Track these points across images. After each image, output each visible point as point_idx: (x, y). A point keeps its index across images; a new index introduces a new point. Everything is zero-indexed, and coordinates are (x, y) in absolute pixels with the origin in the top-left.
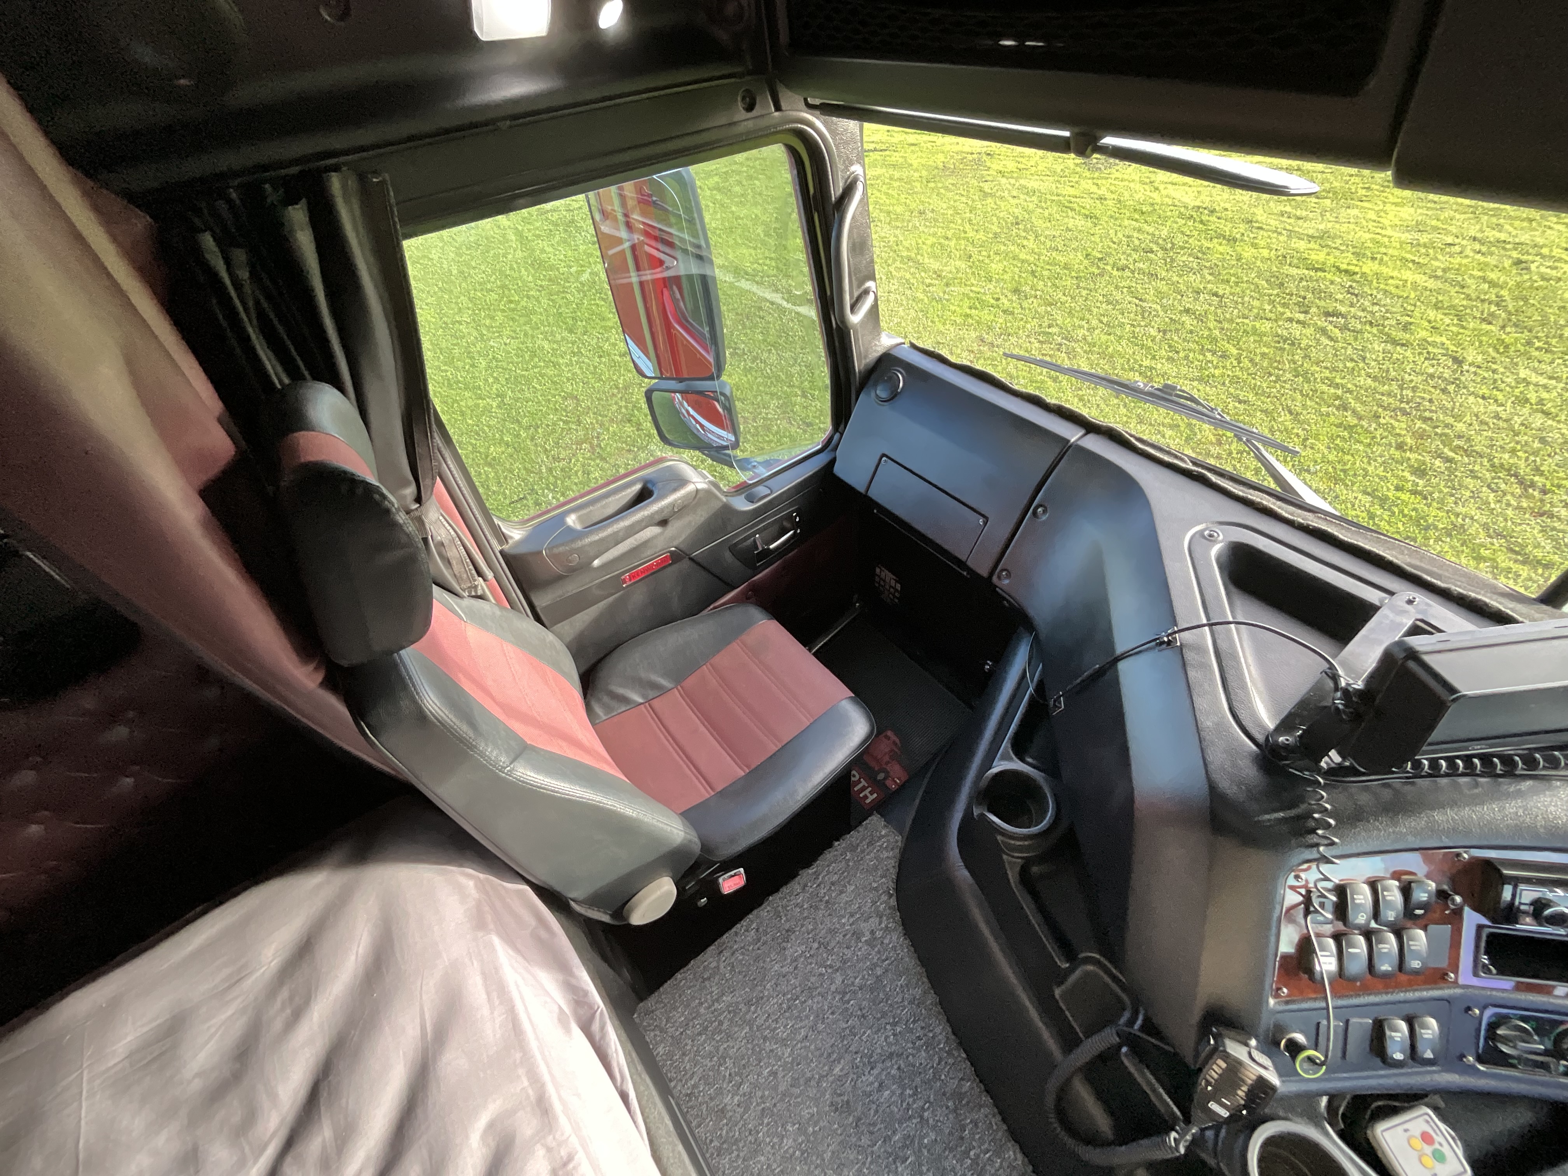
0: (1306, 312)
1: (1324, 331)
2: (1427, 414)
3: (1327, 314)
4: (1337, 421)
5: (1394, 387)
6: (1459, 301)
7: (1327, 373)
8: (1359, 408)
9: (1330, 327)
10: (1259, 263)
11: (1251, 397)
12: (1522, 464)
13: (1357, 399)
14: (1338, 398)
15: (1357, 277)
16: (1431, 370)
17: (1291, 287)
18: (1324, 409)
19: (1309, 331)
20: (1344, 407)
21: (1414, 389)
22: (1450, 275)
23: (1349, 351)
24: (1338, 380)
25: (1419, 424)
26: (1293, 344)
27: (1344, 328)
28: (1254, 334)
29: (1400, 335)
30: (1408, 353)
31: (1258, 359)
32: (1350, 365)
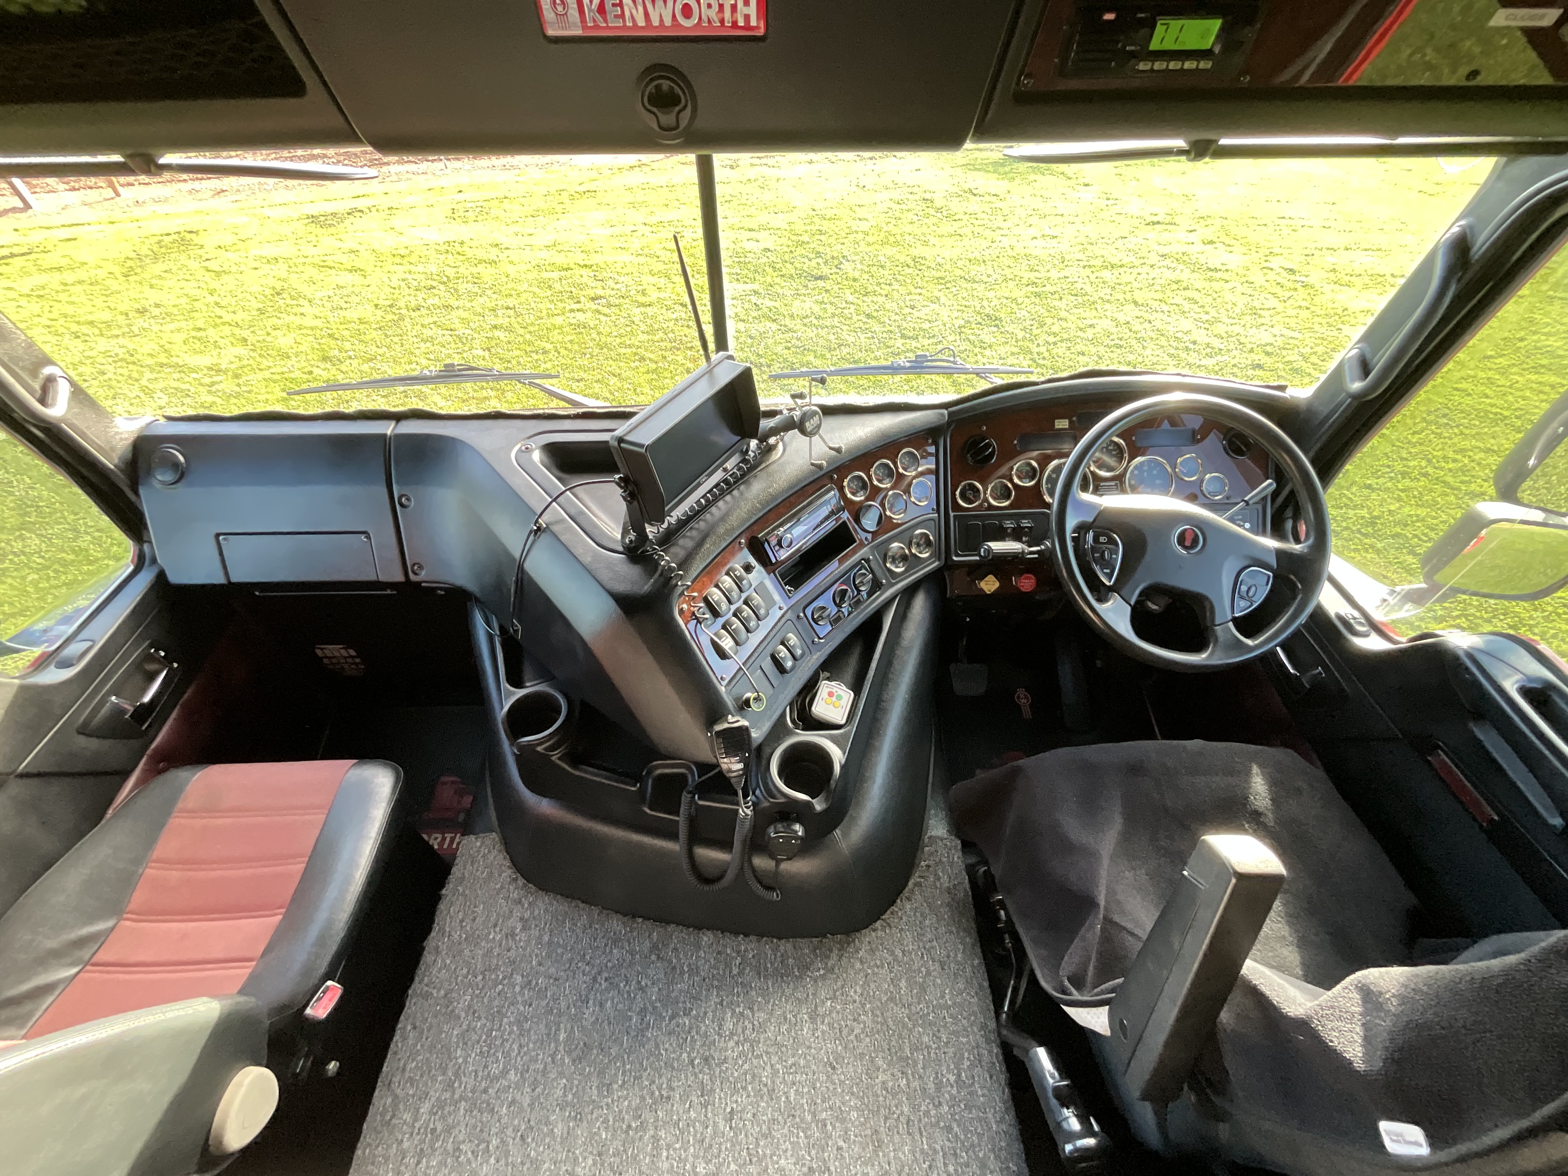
0: (579, 302)
1: (598, 312)
2: (689, 345)
3: (593, 299)
4: (645, 370)
5: (661, 334)
6: (661, 267)
7: (618, 340)
8: (652, 356)
9: (600, 308)
10: (524, 276)
11: (582, 374)
12: (750, 355)
13: (646, 350)
14: (636, 354)
15: (594, 268)
16: (674, 316)
17: (557, 286)
18: (633, 365)
19: (589, 314)
20: (642, 359)
21: (673, 331)
22: (646, 251)
23: (622, 320)
24: (628, 342)
25: (689, 353)
26: (585, 327)
27: (609, 306)
28: (555, 328)
29: (642, 299)
30: (655, 310)
31: (569, 346)
32: (628, 329)
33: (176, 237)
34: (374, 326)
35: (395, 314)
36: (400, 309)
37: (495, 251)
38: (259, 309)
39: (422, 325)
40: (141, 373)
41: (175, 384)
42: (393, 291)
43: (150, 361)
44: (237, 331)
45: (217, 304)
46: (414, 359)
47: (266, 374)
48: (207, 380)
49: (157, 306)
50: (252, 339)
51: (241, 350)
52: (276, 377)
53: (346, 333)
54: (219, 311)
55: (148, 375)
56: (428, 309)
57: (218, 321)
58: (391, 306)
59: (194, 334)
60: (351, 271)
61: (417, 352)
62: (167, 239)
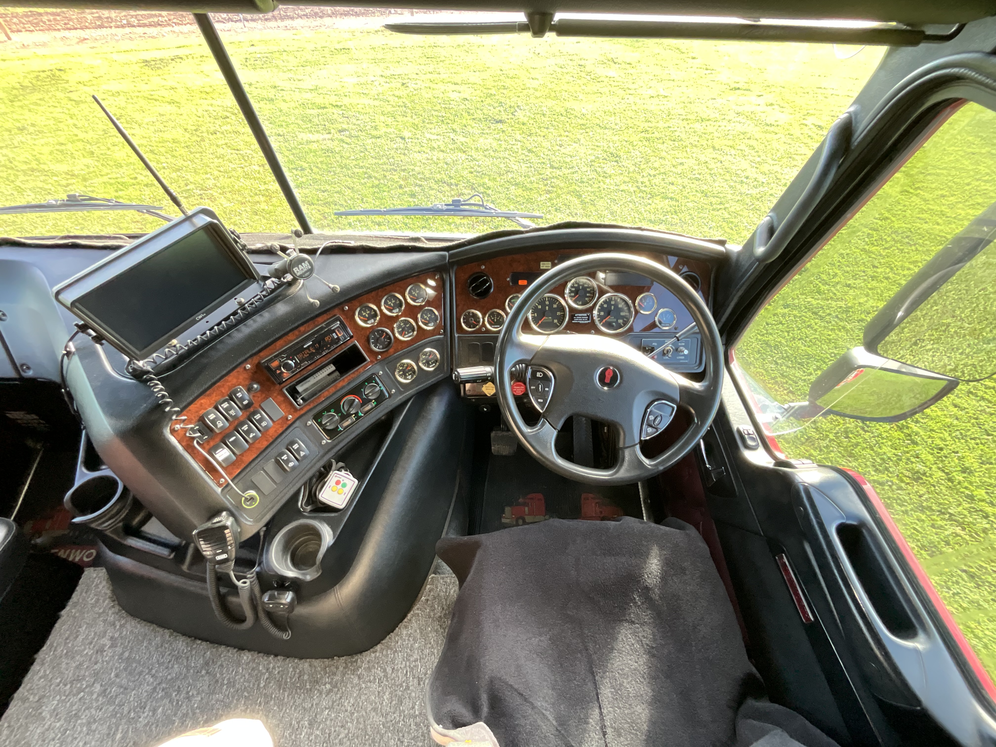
0: (330, 133)
1: (343, 141)
2: (403, 168)
3: (340, 131)
4: (371, 185)
5: (385, 159)
6: (390, 109)
7: (354, 162)
8: (376, 175)
9: (344, 138)
10: (292, 111)
11: (328, 187)
12: (444, 177)
13: (373, 171)
14: (366, 173)
15: (343, 108)
16: (395, 146)
17: (316, 120)
18: (362, 181)
19: (336, 142)
20: (370, 177)
21: (393, 157)
22: (381, 96)
23: (359, 148)
24: (361, 164)
25: (402, 173)
26: (332, 152)
27: (350, 136)
28: (311, 152)
29: (374, 133)
30: (383, 141)
31: (320, 165)
32: (362, 154)
33: (49, 73)
34: (183, 145)
35: (198, 136)
36: (202, 132)
37: (273, 91)
38: (104, 130)
39: (217, 146)
40: (16, 176)
41: (41, 185)
42: (198, 119)
43: (25, 167)
44: (88, 146)
45: (75, 125)
46: (208, 170)
47: (105, 179)
48: (64, 182)
49: (33, 125)
50: (97, 152)
51: (89, 161)
52: (112, 181)
53: (163, 150)
54: (76, 131)
55: (22, 178)
56: (223, 133)
57: (75, 138)
58: (196, 130)
59: (58, 147)
60: (170, 103)
61: (211, 165)
62: (43, 75)
